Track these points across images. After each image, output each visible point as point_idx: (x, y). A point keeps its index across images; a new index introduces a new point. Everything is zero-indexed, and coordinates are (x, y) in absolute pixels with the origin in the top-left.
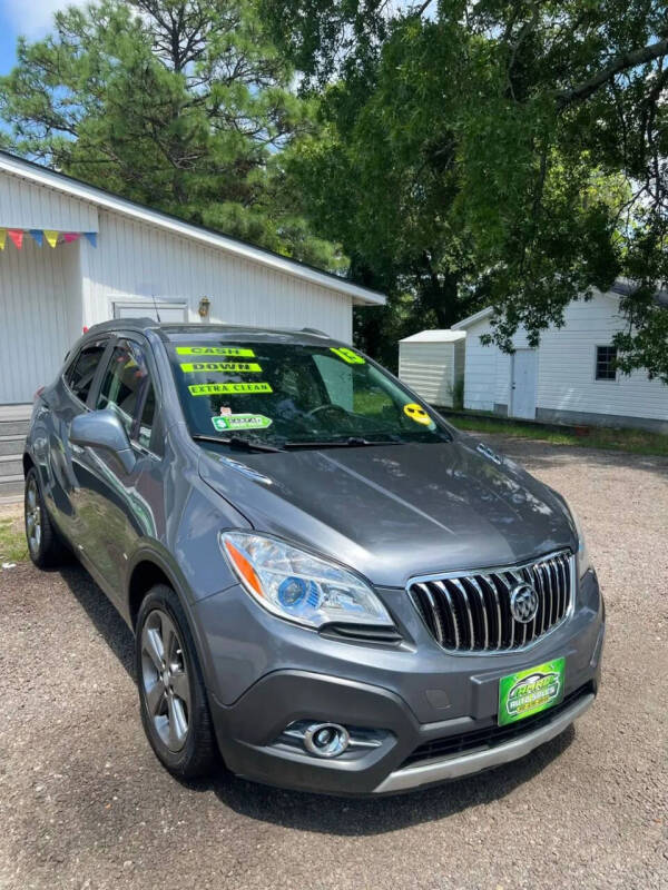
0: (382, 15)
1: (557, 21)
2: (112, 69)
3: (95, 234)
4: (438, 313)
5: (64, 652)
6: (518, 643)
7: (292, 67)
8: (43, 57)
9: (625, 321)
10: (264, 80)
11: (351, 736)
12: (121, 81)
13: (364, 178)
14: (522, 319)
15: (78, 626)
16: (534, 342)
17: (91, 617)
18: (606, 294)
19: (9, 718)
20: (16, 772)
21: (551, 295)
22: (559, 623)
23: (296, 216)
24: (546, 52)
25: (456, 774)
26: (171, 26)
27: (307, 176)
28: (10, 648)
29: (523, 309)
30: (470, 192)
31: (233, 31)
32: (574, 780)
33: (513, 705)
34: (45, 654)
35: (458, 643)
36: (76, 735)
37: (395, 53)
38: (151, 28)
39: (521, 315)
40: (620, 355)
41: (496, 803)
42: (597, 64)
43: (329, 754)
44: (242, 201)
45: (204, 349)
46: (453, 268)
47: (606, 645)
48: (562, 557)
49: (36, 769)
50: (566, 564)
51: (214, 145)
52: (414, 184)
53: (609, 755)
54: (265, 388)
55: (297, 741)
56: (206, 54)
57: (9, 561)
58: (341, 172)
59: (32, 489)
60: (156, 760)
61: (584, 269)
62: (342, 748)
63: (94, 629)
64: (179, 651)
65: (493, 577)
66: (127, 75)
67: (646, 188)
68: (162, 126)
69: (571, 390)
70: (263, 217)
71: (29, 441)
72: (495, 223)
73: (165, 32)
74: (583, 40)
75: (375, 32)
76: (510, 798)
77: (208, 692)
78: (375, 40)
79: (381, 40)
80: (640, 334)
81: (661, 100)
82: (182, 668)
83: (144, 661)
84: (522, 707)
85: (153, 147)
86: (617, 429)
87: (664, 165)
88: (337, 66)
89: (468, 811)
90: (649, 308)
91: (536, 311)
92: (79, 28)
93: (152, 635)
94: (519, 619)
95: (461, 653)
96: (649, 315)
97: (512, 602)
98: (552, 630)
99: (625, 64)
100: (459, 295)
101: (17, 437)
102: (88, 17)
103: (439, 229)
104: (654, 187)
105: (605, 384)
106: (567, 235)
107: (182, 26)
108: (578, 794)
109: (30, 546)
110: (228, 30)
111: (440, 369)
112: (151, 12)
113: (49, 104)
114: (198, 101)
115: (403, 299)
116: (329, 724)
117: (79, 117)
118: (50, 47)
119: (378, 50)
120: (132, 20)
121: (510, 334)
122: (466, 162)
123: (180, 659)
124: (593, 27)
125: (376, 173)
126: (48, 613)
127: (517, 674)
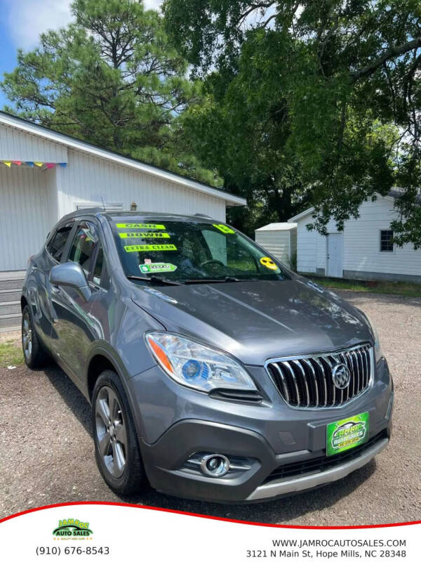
0: (241, 29)
1: (350, 30)
2: (76, 67)
3: (65, 164)
4: (280, 213)
5: (46, 419)
6: (338, 402)
7: (186, 61)
8: (33, 60)
9: (398, 214)
10: (169, 72)
11: (231, 463)
12: (82, 75)
13: (232, 127)
14: (332, 214)
15: (55, 403)
16: (341, 228)
17: (63, 398)
18: (385, 197)
19: (11, 459)
20: (16, 493)
21: (350, 198)
22: (364, 391)
23: (190, 154)
24: (343, 49)
25: (300, 489)
26: (111, 41)
27: (196, 128)
28: (12, 417)
29: (332, 207)
30: (298, 134)
31: (150, 43)
32: (377, 495)
33: (336, 442)
34: (35, 420)
35: (299, 402)
36: (54, 469)
37: (249, 50)
38: (100, 42)
39: (332, 211)
40: (395, 235)
41: (326, 510)
42: (375, 55)
43: (217, 475)
44: (156, 146)
45: (134, 225)
46: (288, 185)
47: (395, 411)
48: (365, 348)
49: (28, 490)
50: (367, 352)
51: (139, 112)
52: (263, 132)
53: (399, 480)
54: (172, 247)
55: (196, 467)
56: (133, 57)
57: (12, 365)
58: (217, 125)
59: (26, 319)
60: (105, 484)
61: (371, 182)
62: (225, 471)
63: (65, 405)
64: (119, 412)
65: (320, 359)
66: (86, 71)
67: (408, 130)
68: (106, 101)
69: (365, 258)
70: (169, 155)
71: (25, 289)
72: (314, 152)
73: (108, 44)
74: (366, 40)
75: (237, 40)
76: (336, 506)
77: (138, 437)
78: (237, 44)
79: (240, 43)
80: (408, 221)
81: (416, 76)
82: (121, 423)
83: (97, 420)
84: (342, 444)
85: (101, 115)
86: (396, 282)
87: (419, 116)
88: (214, 60)
89: (309, 515)
90: (413, 205)
91: (342, 208)
92: (55, 44)
93: (102, 403)
94: (338, 386)
95: (301, 408)
96: (413, 210)
97: (333, 375)
98: (360, 395)
99: (392, 54)
100: (292, 202)
101: (17, 290)
102: (60, 37)
103: (279, 160)
104: (414, 129)
105: (387, 254)
106: (360, 161)
107: (118, 41)
108: (380, 504)
109: (25, 355)
110: (146, 42)
111: (281, 247)
112: (99, 33)
113: (38, 90)
114: (128, 86)
115: (257, 205)
116: (216, 455)
117: (56, 98)
118: (38, 55)
119: (239, 50)
120: (87, 38)
121: (325, 223)
122: (295, 115)
123: (120, 417)
124: (372, 33)
125: (239, 124)
126: (36, 396)
127: (338, 422)
